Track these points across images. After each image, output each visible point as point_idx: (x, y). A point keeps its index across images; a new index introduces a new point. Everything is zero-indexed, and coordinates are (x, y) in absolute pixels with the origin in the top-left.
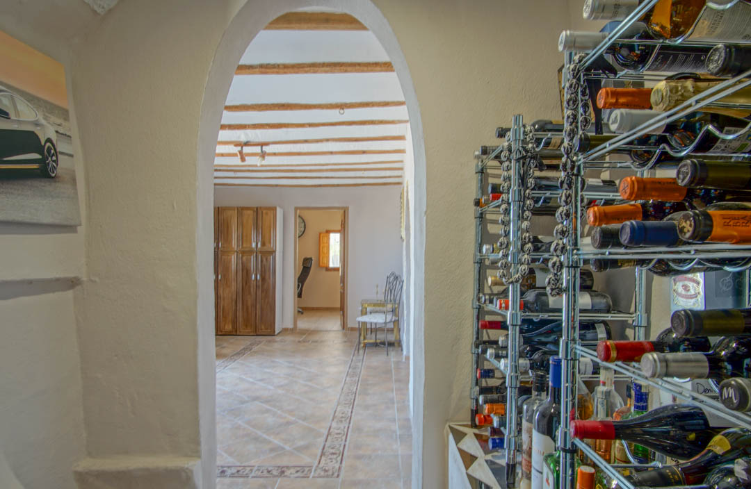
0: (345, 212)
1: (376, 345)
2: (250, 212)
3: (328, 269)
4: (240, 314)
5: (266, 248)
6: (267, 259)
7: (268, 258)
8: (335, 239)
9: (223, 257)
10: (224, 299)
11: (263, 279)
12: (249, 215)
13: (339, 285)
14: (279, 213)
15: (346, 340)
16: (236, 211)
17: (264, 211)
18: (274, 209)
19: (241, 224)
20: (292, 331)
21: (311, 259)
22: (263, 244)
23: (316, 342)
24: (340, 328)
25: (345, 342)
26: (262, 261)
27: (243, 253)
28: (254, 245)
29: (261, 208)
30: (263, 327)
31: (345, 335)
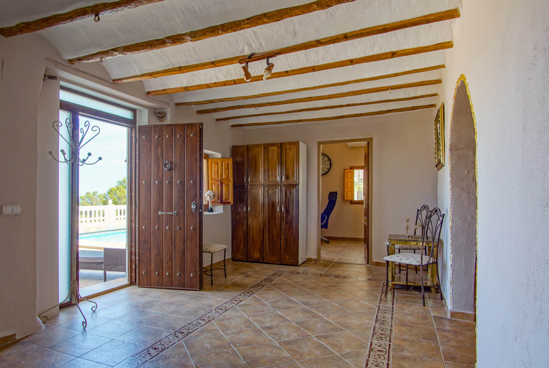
0: (369, 142)
1: (407, 288)
2: (275, 148)
3: (352, 202)
4: (266, 243)
5: (290, 182)
6: (290, 193)
7: (292, 191)
8: (359, 176)
9: (252, 190)
10: (253, 229)
11: (287, 211)
12: (274, 151)
13: (363, 218)
14: (302, 147)
15: (370, 277)
16: (263, 148)
17: (288, 147)
18: (297, 144)
19: (267, 160)
20: (316, 262)
21: (336, 192)
22: (287, 178)
23: (338, 277)
24: (364, 262)
25: (370, 280)
26: (286, 194)
27: (269, 186)
28: (278, 179)
29: (284, 143)
30: (287, 257)
31: (370, 271)
